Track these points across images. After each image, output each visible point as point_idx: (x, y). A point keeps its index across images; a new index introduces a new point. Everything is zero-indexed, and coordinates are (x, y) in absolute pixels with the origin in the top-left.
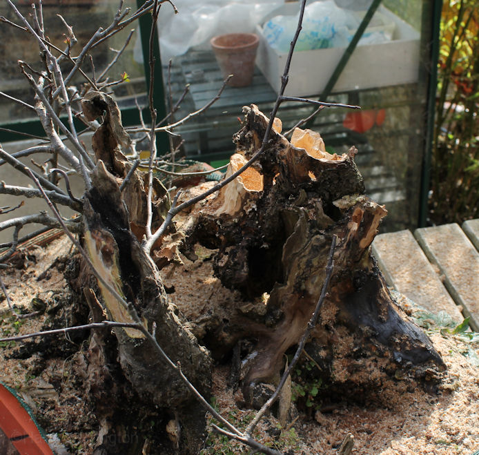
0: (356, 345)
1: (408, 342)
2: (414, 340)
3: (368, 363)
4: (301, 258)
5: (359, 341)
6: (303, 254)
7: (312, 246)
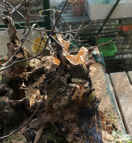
0: (78, 132)
1: (93, 140)
2: (95, 140)
3: (80, 140)
4: (52, 94)
5: (79, 131)
6: (53, 93)
7: (58, 91)
